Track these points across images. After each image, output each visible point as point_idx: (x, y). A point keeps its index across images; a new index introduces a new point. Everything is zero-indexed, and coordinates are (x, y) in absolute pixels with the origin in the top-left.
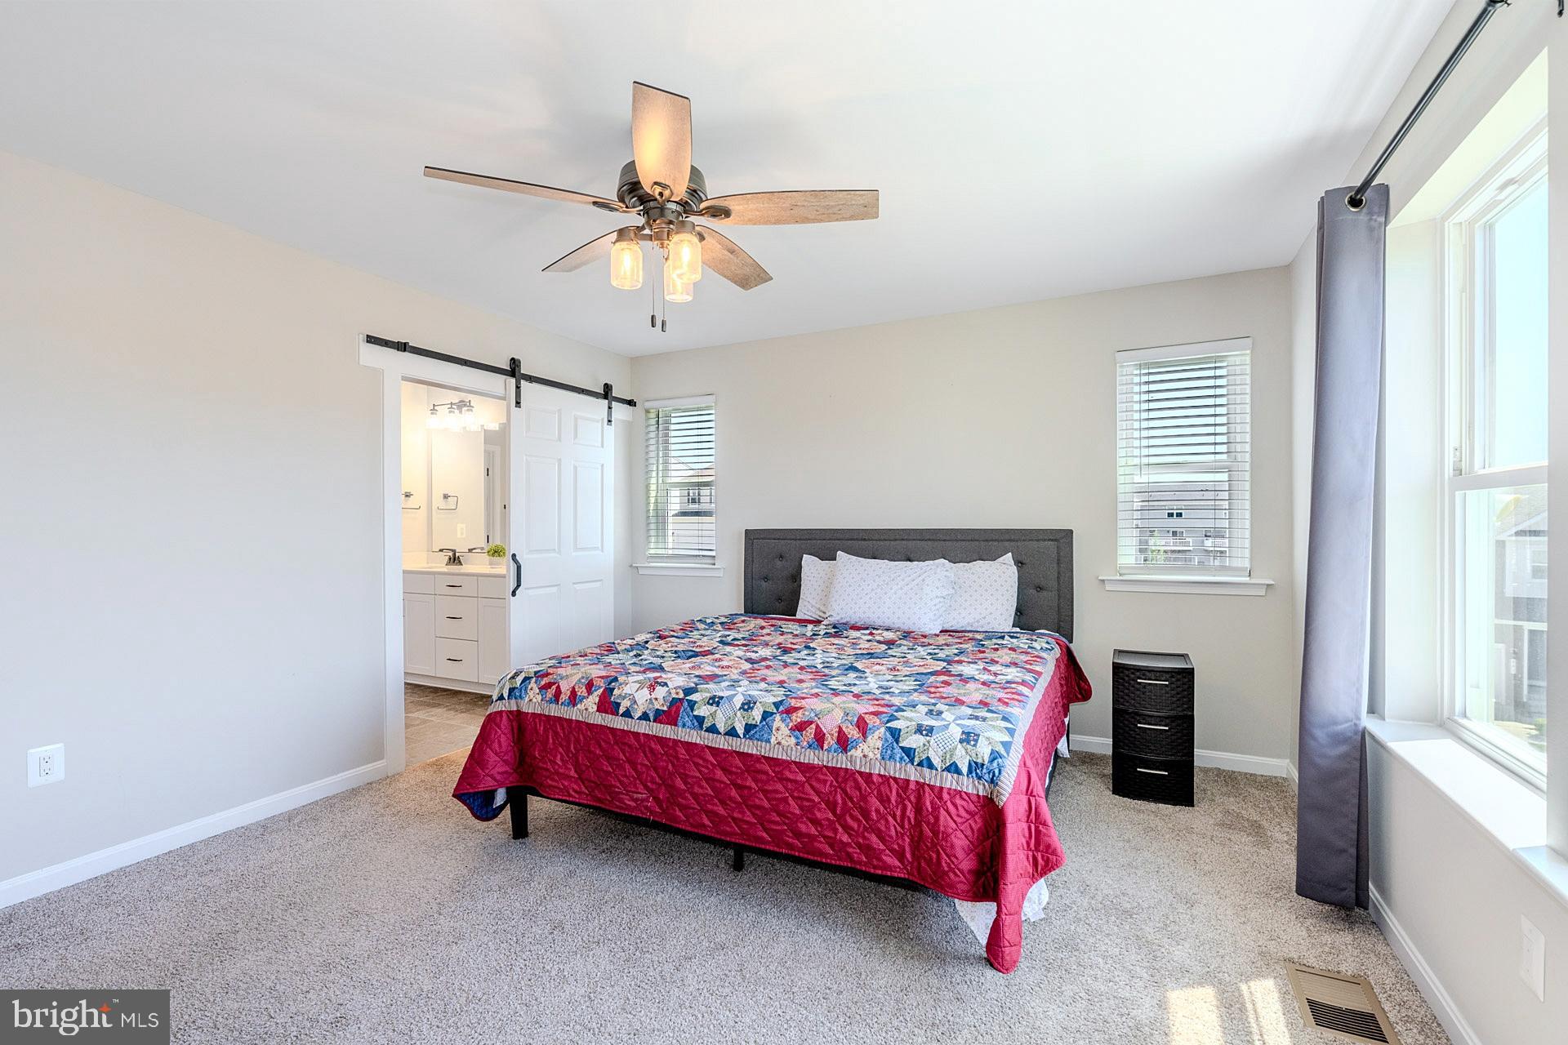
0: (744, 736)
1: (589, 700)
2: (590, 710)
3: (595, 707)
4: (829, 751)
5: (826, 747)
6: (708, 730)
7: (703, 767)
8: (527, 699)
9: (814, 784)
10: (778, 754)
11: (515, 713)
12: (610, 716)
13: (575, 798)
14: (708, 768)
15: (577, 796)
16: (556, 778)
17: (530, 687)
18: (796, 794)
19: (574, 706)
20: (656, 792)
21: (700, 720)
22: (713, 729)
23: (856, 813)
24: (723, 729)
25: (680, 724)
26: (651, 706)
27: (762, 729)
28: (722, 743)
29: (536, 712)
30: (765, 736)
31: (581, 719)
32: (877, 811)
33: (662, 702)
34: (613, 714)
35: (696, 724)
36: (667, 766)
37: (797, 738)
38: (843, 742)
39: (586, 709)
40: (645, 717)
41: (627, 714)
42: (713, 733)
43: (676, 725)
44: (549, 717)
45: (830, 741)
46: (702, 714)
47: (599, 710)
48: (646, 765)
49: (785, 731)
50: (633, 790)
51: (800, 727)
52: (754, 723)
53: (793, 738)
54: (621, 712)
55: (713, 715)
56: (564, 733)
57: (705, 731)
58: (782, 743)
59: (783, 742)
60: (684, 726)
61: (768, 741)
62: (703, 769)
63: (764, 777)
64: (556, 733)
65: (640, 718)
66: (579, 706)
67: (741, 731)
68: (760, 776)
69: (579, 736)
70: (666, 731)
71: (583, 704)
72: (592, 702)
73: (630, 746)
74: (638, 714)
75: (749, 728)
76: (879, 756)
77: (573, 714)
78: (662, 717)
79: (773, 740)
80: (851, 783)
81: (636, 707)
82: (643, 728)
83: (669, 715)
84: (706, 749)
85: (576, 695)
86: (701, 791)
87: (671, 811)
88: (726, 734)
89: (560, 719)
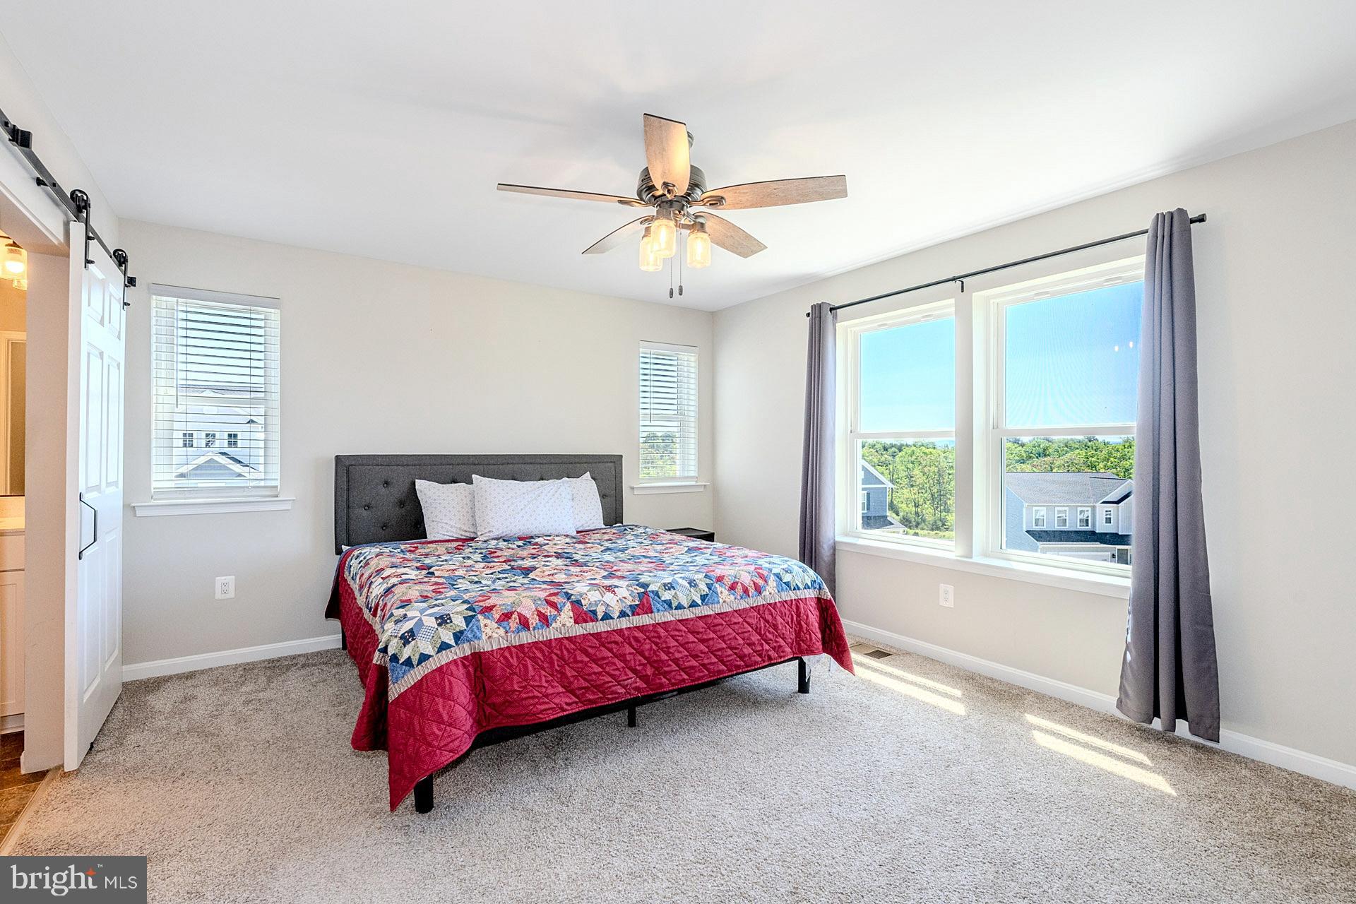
0: (702, 604)
1: (562, 616)
2: (568, 624)
3: (572, 621)
4: (753, 597)
5: (751, 595)
6: (676, 608)
7: (679, 636)
8: (484, 637)
9: (749, 620)
10: (726, 609)
11: (470, 657)
12: (591, 623)
13: (568, 710)
14: (682, 636)
15: (569, 708)
16: (546, 700)
17: (482, 625)
18: (740, 631)
19: (548, 626)
20: (643, 671)
21: (669, 603)
22: (679, 607)
23: (771, 630)
24: (686, 604)
25: (655, 610)
26: (624, 604)
27: (712, 596)
28: (688, 614)
29: (502, 646)
30: (716, 599)
31: (560, 636)
32: (781, 623)
33: (631, 598)
34: (593, 621)
35: (666, 606)
36: (651, 646)
37: (734, 595)
38: (759, 590)
39: (564, 625)
40: (623, 614)
41: (607, 617)
42: (681, 609)
43: (652, 612)
44: (521, 647)
45: (752, 591)
46: (668, 598)
47: (576, 622)
48: (632, 653)
49: (726, 592)
50: (625, 678)
51: (732, 587)
52: (705, 593)
53: (732, 596)
54: (600, 617)
55: (675, 596)
56: (544, 655)
57: (675, 609)
58: (727, 602)
59: (727, 600)
60: (658, 610)
61: (719, 602)
62: (679, 638)
63: (720, 627)
64: (534, 659)
65: (619, 617)
66: (554, 625)
67: (699, 602)
68: (717, 628)
69: (562, 652)
70: (645, 620)
71: (558, 622)
72: (566, 616)
73: (616, 643)
74: (616, 614)
75: (703, 598)
76: (776, 591)
77: (551, 633)
78: (635, 610)
79: (721, 601)
80: (767, 612)
81: (611, 608)
82: (624, 624)
83: (643, 607)
84: (678, 623)
85: (547, 616)
86: (680, 655)
87: (658, 681)
88: (690, 607)
89: (535, 644)
